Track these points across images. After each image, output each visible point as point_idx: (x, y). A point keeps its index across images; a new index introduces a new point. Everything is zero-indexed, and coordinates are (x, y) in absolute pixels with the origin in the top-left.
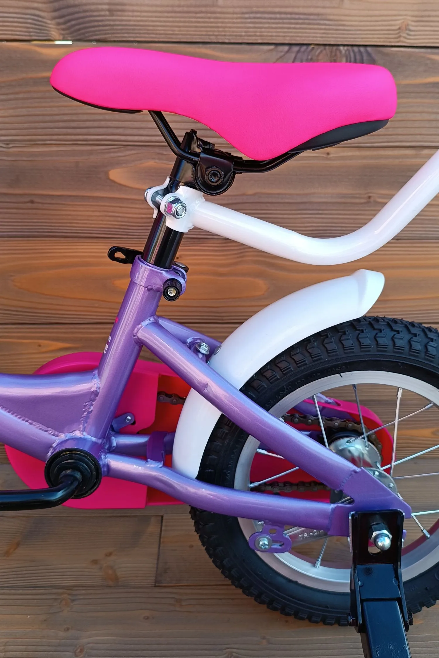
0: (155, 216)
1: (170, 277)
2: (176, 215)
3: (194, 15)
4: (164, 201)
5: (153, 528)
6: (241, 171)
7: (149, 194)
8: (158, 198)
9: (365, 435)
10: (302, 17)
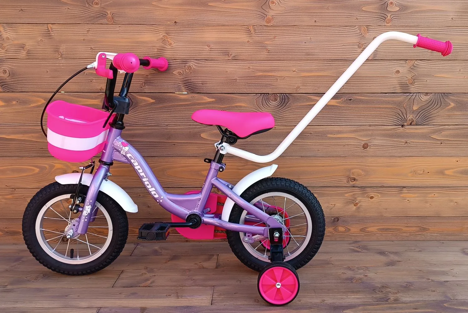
0: (217, 150)
1: (221, 166)
2: (222, 150)
3: (229, 85)
4: (219, 146)
5: (215, 257)
6: (239, 139)
7: (216, 144)
8: (218, 146)
9: (278, 214)
10: (264, 85)
